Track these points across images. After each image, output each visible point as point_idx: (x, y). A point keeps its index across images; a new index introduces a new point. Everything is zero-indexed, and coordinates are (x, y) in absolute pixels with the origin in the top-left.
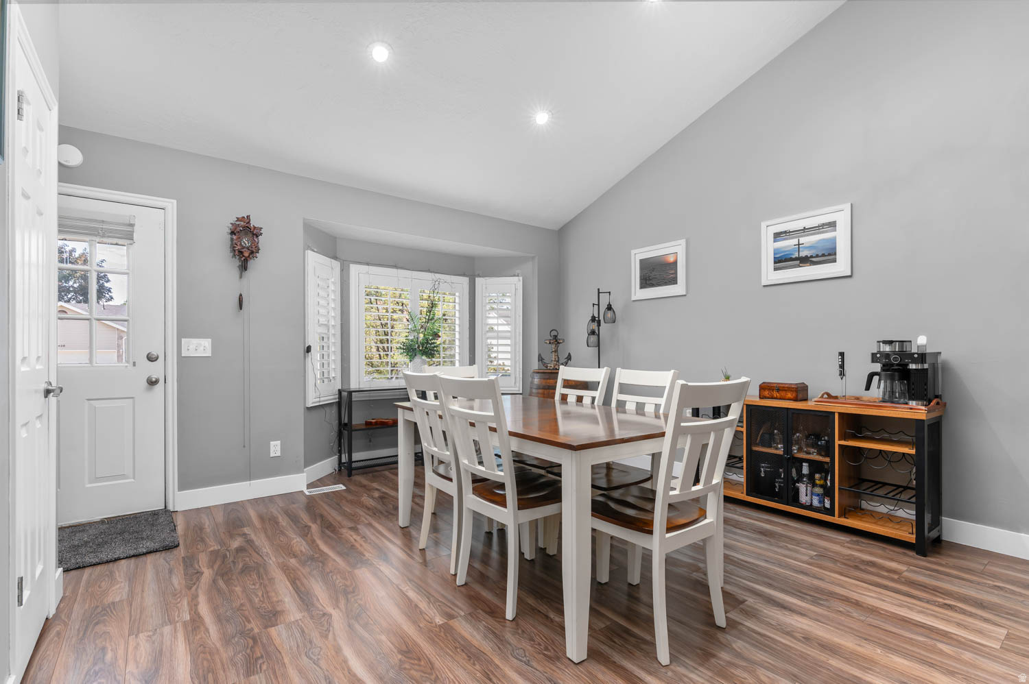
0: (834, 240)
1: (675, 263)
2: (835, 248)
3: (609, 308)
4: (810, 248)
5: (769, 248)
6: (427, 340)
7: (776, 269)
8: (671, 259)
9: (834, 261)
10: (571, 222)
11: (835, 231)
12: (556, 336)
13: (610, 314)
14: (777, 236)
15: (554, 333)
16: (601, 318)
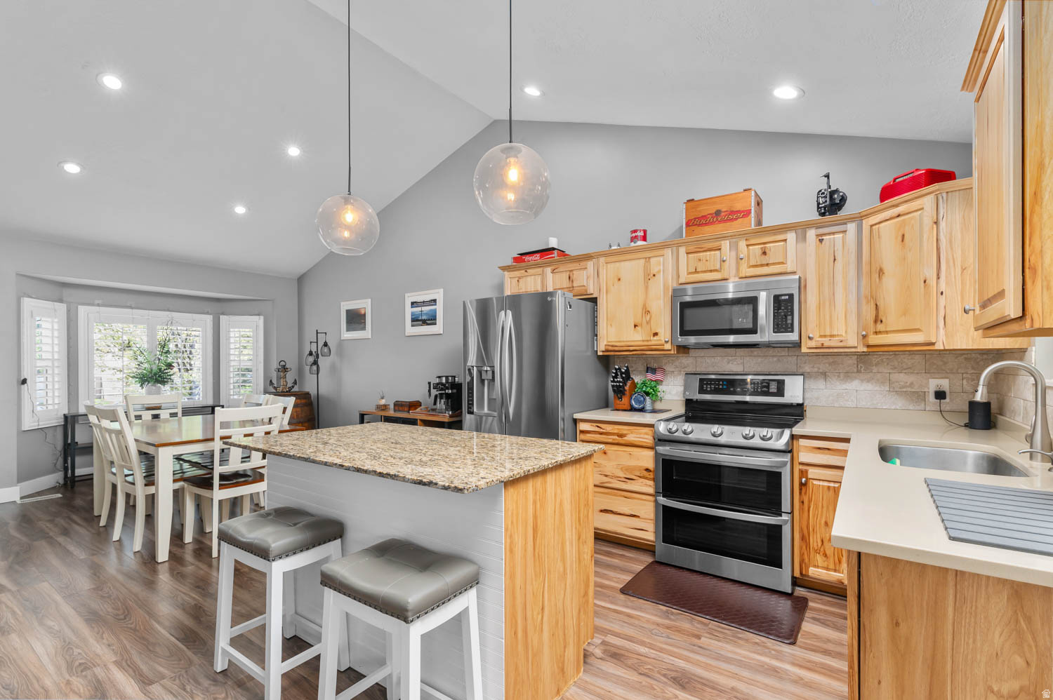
0: (435, 311)
1: (365, 315)
2: (436, 316)
3: (326, 344)
4: (426, 314)
5: (409, 311)
6: (160, 369)
7: (412, 326)
8: (363, 312)
9: (436, 324)
10: (305, 274)
11: (436, 305)
12: (284, 366)
13: (326, 350)
14: (413, 304)
15: (283, 363)
16: (319, 352)
